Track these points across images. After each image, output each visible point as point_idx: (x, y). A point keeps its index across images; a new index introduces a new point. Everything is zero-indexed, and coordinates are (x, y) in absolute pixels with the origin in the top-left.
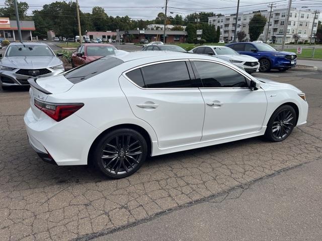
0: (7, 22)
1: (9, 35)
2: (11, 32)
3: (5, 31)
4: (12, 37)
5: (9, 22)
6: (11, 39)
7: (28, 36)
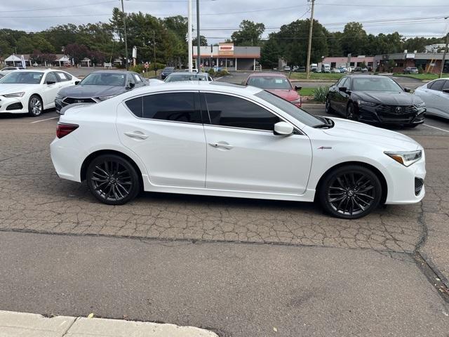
0: (231, 48)
1: (231, 63)
2: (233, 59)
3: (228, 59)
4: (234, 66)
5: (232, 49)
6: (232, 69)
7: (250, 66)
